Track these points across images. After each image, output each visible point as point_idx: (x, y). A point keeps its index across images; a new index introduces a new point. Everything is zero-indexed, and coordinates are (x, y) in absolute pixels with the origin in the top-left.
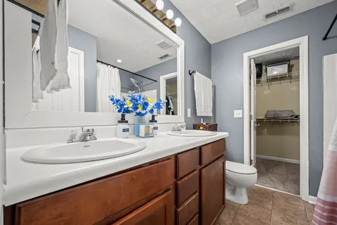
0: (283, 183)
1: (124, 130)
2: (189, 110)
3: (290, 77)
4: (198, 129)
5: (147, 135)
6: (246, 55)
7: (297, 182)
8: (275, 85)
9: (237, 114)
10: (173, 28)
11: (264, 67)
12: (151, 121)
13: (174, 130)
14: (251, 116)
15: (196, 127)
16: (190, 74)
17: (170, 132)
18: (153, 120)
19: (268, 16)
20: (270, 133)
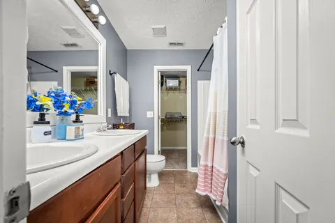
0: (178, 164)
1: (46, 133)
2: (110, 110)
3: (180, 89)
4: (118, 128)
5: (78, 137)
6: (157, 68)
7: (185, 161)
8: (171, 93)
9: (149, 114)
10: (96, 23)
11: (164, 79)
12: (74, 122)
13: (99, 130)
14: (159, 116)
15: (116, 127)
16: (111, 74)
17: (95, 133)
18: (77, 120)
19: (171, 44)
20: (168, 129)
